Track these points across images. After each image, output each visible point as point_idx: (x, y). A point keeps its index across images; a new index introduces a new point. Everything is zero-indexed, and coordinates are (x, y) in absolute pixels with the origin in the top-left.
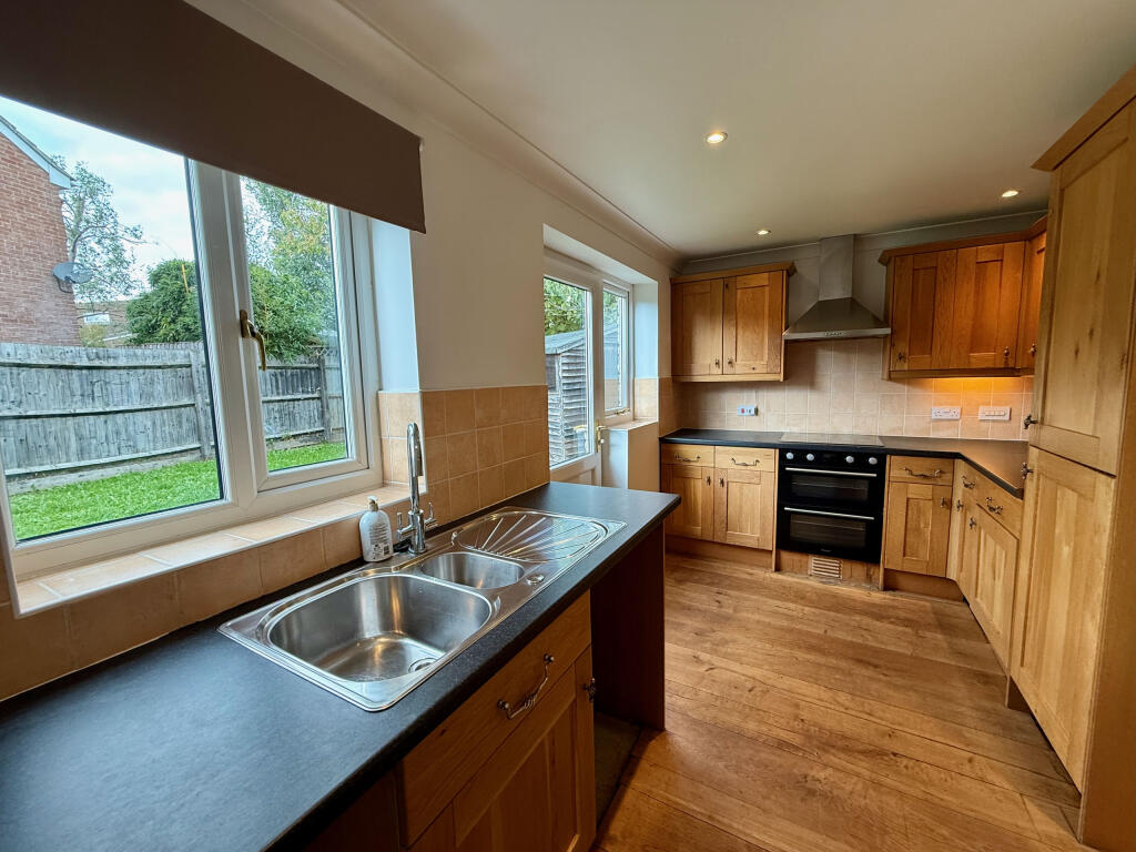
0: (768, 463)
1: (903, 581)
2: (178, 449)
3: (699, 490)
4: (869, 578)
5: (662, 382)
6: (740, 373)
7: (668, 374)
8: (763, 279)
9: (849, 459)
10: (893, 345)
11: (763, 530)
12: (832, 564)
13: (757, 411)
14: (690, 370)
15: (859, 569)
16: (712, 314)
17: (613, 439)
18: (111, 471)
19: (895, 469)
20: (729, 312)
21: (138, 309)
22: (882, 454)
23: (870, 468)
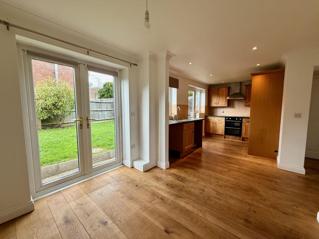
0: (223, 120)
1: (245, 139)
2: (111, 118)
3: (211, 124)
4: (240, 139)
5: (205, 106)
6: (220, 105)
7: (207, 105)
8: (224, 89)
9: (237, 119)
10: (245, 100)
11: (222, 131)
12: (234, 137)
13: (223, 112)
14: (211, 104)
15: (238, 138)
16: (215, 95)
17: (197, 115)
18: (102, 121)
19: (244, 121)
20: (218, 95)
21: (100, 91)
22: (242, 118)
23: (240, 120)
